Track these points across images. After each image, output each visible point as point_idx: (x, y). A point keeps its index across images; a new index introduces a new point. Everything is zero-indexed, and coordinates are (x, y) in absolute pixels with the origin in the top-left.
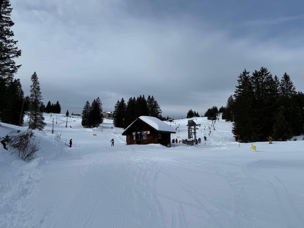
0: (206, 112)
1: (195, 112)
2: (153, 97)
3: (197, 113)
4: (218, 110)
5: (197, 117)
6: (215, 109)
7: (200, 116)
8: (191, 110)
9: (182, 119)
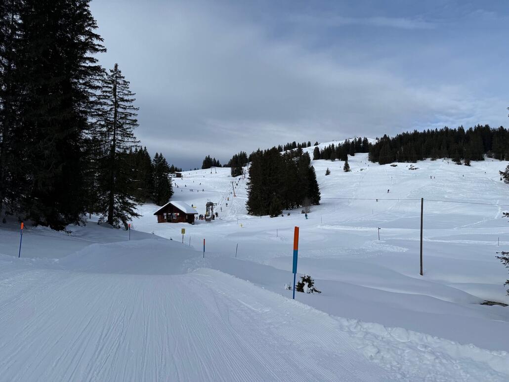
0: (231, 160)
1: (214, 159)
2: (161, 154)
3: (218, 161)
4: (248, 157)
5: (217, 168)
6: (243, 156)
7: (222, 166)
8: (209, 156)
9: (195, 169)
